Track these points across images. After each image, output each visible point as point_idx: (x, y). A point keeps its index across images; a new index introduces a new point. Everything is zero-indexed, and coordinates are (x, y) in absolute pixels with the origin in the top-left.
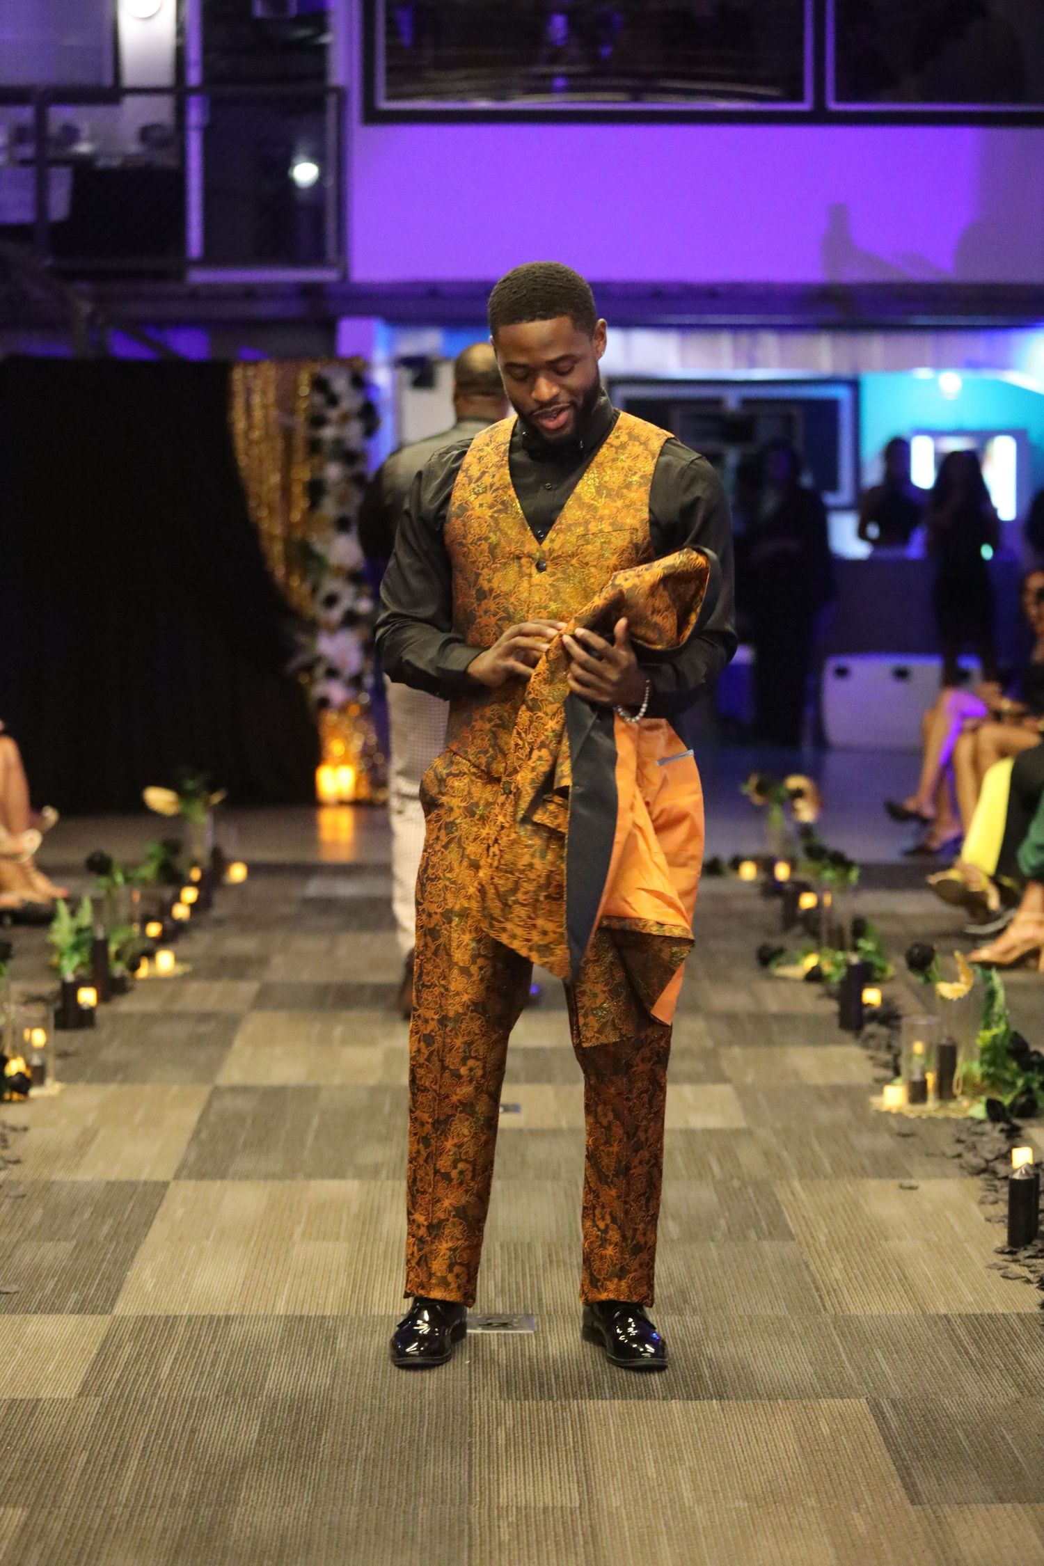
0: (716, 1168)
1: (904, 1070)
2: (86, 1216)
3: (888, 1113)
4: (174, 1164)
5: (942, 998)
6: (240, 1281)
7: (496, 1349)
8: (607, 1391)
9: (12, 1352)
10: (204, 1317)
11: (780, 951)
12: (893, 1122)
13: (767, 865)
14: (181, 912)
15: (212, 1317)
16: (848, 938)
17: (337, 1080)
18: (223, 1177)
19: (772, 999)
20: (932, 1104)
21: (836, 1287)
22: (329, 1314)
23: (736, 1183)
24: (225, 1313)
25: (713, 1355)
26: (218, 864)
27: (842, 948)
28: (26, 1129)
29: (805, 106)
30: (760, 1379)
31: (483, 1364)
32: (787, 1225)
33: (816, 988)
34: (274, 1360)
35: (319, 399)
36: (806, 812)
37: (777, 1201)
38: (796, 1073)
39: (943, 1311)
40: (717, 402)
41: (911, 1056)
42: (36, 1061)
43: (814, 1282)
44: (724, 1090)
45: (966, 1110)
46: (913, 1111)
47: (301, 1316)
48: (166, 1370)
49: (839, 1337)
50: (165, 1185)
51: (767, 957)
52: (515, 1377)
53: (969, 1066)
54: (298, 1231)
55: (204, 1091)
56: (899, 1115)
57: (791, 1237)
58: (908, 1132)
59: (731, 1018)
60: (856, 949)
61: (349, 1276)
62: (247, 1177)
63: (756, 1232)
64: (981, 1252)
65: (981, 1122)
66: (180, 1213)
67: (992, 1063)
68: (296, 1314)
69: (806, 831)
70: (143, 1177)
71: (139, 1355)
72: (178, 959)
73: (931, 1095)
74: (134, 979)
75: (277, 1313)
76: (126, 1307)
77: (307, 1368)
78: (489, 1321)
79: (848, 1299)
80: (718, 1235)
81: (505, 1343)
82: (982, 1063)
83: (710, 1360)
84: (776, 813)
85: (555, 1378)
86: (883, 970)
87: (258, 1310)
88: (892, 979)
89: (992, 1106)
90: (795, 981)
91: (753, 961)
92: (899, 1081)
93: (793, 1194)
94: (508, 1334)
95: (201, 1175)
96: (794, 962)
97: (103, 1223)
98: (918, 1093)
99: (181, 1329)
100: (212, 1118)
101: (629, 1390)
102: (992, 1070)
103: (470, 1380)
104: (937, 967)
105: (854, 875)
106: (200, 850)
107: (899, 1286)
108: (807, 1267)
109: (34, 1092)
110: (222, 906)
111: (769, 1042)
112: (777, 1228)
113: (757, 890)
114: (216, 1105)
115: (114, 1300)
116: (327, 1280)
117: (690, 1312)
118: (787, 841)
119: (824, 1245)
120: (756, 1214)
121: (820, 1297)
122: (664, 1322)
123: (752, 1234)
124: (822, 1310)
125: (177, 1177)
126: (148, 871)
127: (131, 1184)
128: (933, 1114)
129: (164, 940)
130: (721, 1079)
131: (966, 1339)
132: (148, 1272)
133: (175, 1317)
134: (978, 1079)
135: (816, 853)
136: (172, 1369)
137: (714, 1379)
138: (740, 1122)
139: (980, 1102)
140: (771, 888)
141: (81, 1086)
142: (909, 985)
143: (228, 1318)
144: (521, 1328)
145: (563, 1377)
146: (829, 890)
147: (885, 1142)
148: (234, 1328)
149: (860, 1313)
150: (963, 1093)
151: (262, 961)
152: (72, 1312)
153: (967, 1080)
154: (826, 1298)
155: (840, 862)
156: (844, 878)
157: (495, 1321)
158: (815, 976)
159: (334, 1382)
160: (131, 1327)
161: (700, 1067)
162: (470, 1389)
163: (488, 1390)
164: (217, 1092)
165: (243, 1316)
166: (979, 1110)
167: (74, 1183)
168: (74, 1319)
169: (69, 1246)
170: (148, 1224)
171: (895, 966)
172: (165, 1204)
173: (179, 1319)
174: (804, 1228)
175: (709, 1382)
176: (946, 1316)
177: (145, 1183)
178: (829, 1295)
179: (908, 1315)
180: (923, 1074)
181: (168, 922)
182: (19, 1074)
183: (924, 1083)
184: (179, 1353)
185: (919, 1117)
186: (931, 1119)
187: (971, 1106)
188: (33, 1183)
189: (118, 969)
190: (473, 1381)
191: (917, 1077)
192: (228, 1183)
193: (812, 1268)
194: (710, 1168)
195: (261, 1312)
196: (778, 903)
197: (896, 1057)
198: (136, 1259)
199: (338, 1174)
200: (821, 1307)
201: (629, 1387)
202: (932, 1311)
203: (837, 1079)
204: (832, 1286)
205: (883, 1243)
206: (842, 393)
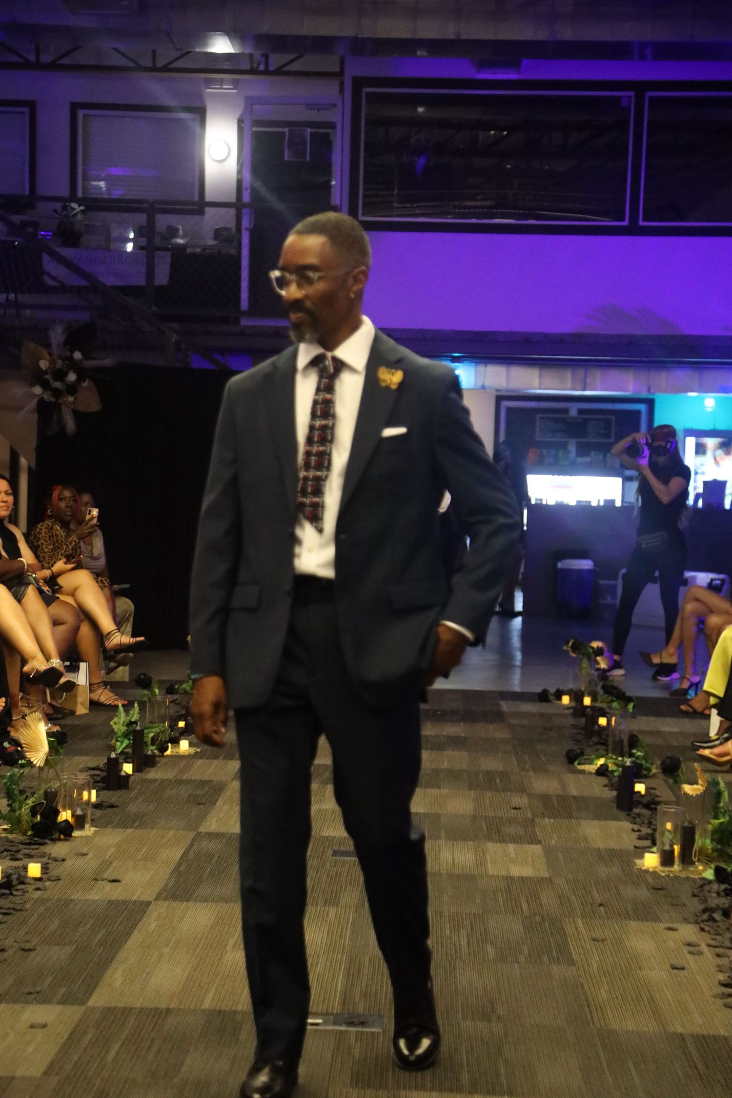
0: (525, 906)
1: (658, 842)
2: (88, 926)
3: (647, 871)
4: (157, 889)
5: (685, 794)
7: (354, 1044)
9: (7, 1035)
11: (582, 754)
12: (650, 880)
13: (577, 697)
15: (157, 1009)
16: (626, 749)
18: (188, 900)
19: (574, 786)
20: (677, 867)
21: (602, 1005)
23: (538, 919)
24: (167, 1006)
25: (509, 1057)
27: (621, 754)
28: (63, 860)
29: (625, 223)
32: (571, 954)
33: (604, 780)
34: (193, 1047)
36: (603, 664)
37: (565, 935)
38: (585, 839)
39: (680, 1030)
40: (566, 411)
41: (664, 830)
42: (79, 812)
43: (587, 1000)
44: (537, 849)
45: (700, 873)
46: (664, 871)
48: (113, 1053)
49: (602, 1047)
50: (148, 904)
51: (572, 758)
52: (363, 1068)
53: (703, 842)
54: (231, 942)
55: (191, 835)
56: (654, 873)
57: (573, 962)
58: (659, 887)
59: (545, 798)
60: (631, 755)
62: (205, 900)
63: (548, 957)
64: (709, 984)
65: (710, 882)
66: (153, 926)
67: (719, 842)
68: (217, 1009)
70: (134, 898)
71: (98, 1039)
72: (191, 745)
73: (677, 861)
74: (162, 757)
75: (204, 1007)
76: (98, 1000)
77: (214, 1055)
78: (352, 1020)
79: (611, 1016)
80: (522, 959)
81: (361, 1040)
82: (712, 840)
83: (506, 1061)
84: (585, 663)
86: (648, 770)
87: (190, 1005)
88: (653, 777)
89: (718, 871)
90: (590, 773)
91: (564, 760)
92: (654, 849)
93: (577, 928)
94: (364, 1032)
95: (176, 898)
96: (590, 762)
97: (98, 932)
98: (667, 859)
99: (133, 1019)
100: (191, 855)
102: (719, 847)
104: (682, 772)
105: (631, 706)
107: (648, 1008)
108: (583, 987)
109: (76, 833)
111: (570, 817)
112: (564, 956)
113: (570, 712)
114: (195, 846)
115: (91, 994)
117: (496, 1020)
118: (591, 682)
119: (596, 970)
120: (550, 943)
121: (591, 1012)
123: (545, 959)
124: (591, 1024)
125: (156, 899)
127: (125, 902)
128: (677, 874)
129: (185, 733)
130: (534, 840)
131: (695, 1054)
132: (120, 972)
133: (131, 1008)
134: (710, 851)
135: (609, 689)
136: (118, 1052)
137: (508, 1078)
138: (544, 873)
139: (710, 868)
140: (578, 710)
141: (109, 830)
142: (664, 782)
143: (168, 1010)
144: (373, 1026)
146: (614, 715)
147: (643, 893)
148: (171, 1020)
149: (618, 1026)
150: (699, 860)
152: (58, 1003)
153: (701, 850)
154: (595, 1014)
155: (624, 699)
156: (625, 707)
157: (356, 1020)
158: (602, 771)
160: (98, 1015)
161: (522, 832)
163: (342, 1079)
164: (199, 836)
165: (179, 1010)
166: (709, 874)
167: (87, 900)
168: (59, 1008)
169: (69, 949)
170: (129, 934)
171: (655, 768)
172: (144, 919)
173: (133, 1010)
174: (583, 956)
175: (504, 1081)
176: (681, 1035)
177: (135, 902)
178: (597, 1012)
179: (654, 1032)
180: (671, 846)
182: (66, 821)
183: (673, 851)
184: (125, 1039)
185: (668, 876)
186: (676, 877)
187: (705, 870)
188: (59, 900)
189: (152, 750)
191: (667, 848)
192: (191, 904)
193: (586, 988)
194: (521, 906)
195: (192, 1007)
196: (582, 721)
197: (655, 830)
198: (114, 962)
200: (591, 1022)
202: (671, 1029)
203: (613, 845)
204: (599, 1005)
205: (638, 971)
206: (642, 407)
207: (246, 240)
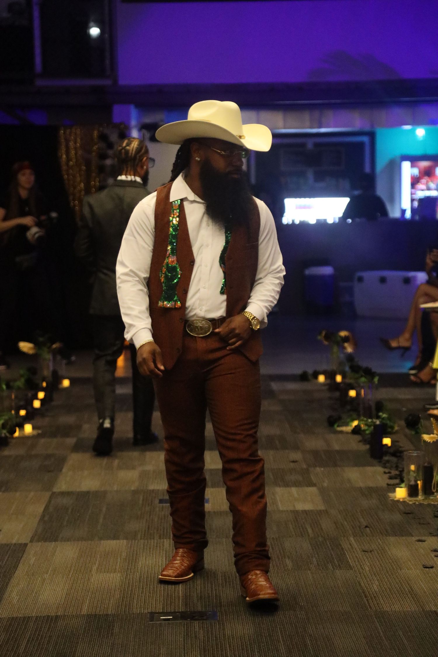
0: (310, 530)
1: (405, 480)
3: (398, 501)
4: (30, 534)
5: (425, 442)
6: (64, 596)
7: (198, 631)
8: (257, 654)
10: (44, 616)
11: (339, 418)
12: (401, 507)
13: (330, 376)
14: (37, 404)
15: (48, 617)
16: (374, 412)
17: (115, 488)
18: (56, 540)
19: (336, 443)
20: (420, 497)
21: (375, 595)
22: (110, 613)
23: (321, 539)
24: (55, 615)
25: (312, 633)
26: (57, 379)
27: (371, 417)
30: (338, 646)
31: (191, 639)
32: (348, 562)
33: (358, 437)
34: (80, 640)
35: (102, 145)
36: (349, 349)
37: (342, 549)
38: (349, 481)
40: (303, 145)
41: (409, 471)
43: (364, 592)
44: (313, 490)
46: (411, 501)
47: (95, 615)
48: (23, 647)
49: (378, 622)
50: (26, 545)
51: (332, 422)
52: (208, 646)
54: (95, 568)
55: (48, 494)
56: (404, 503)
57: (351, 568)
58: (409, 512)
59: (316, 453)
60: (378, 417)
61: (121, 592)
62: (68, 540)
63: (332, 565)
66: (32, 560)
68: (93, 613)
69: (350, 358)
70: (14, 541)
71: (8, 639)
72: (34, 428)
73: (420, 492)
74: (13, 438)
75: (83, 613)
77: (98, 644)
79: (382, 602)
80: (312, 567)
81: (203, 628)
83: (311, 636)
84: (335, 349)
85: (229, 646)
86: (392, 428)
87: (73, 612)
88: (397, 432)
90: (347, 433)
91: (326, 424)
92: (403, 485)
93: (350, 545)
94: (204, 622)
95: (46, 539)
96: (347, 424)
98: (413, 491)
99: (32, 624)
100: (51, 509)
101: (268, 653)
103: (184, 648)
104: (421, 425)
105: (376, 379)
106: (47, 373)
107: (409, 595)
108: (360, 584)
110: (58, 401)
111: (335, 465)
112: (343, 563)
113: (325, 388)
114: (53, 502)
116: (109, 594)
117: (299, 609)
118: (341, 364)
119: (368, 572)
120: (332, 555)
121: (367, 601)
122: (286, 615)
123: (330, 567)
125: (31, 541)
126: (20, 383)
127: (7, 545)
128: (422, 502)
129: (27, 419)
130: (311, 484)
132: (15, 593)
133: (29, 617)
135: (355, 369)
136: (26, 646)
137: (313, 646)
138: (321, 507)
140: (332, 385)
142: (406, 436)
143: (57, 617)
144: (211, 619)
145: (233, 646)
146: (363, 387)
147: (397, 517)
148: (60, 622)
149: (388, 609)
151: (79, 427)
155: (369, 373)
156: (371, 381)
157: (197, 616)
158: (357, 431)
159: (112, 652)
160: (5, 624)
161: (300, 478)
162: (184, 654)
163: (194, 654)
164: (54, 495)
165: (65, 616)
170: (16, 567)
171: (399, 425)
172: (25, 556)
173: (31, 618)
174: (357, 563)
177: (15, 544)
178: (372, 600)
179: (415, 611)
180: (416, 481)
181: (29, 408)
183: (417, 485)
184: (30, 638)
185: (414, 504)
186: (420, 504)
189: (4, 433)
190: (186, 649)
191: (412, 483)
192: (58, 543)
193: (362, 585)
194: (307, 530)
195: (75, 613)
196: (337, 394)
197: (402, 471)
198: (9, 586)
199: (115, 537)
200: (368, 607)
201: (268, 651)
202: (428, 609)
203: (371, 484)
204: (373, 595)
205: (399, 571)
206: (365, 139)
207: (36, 14)
